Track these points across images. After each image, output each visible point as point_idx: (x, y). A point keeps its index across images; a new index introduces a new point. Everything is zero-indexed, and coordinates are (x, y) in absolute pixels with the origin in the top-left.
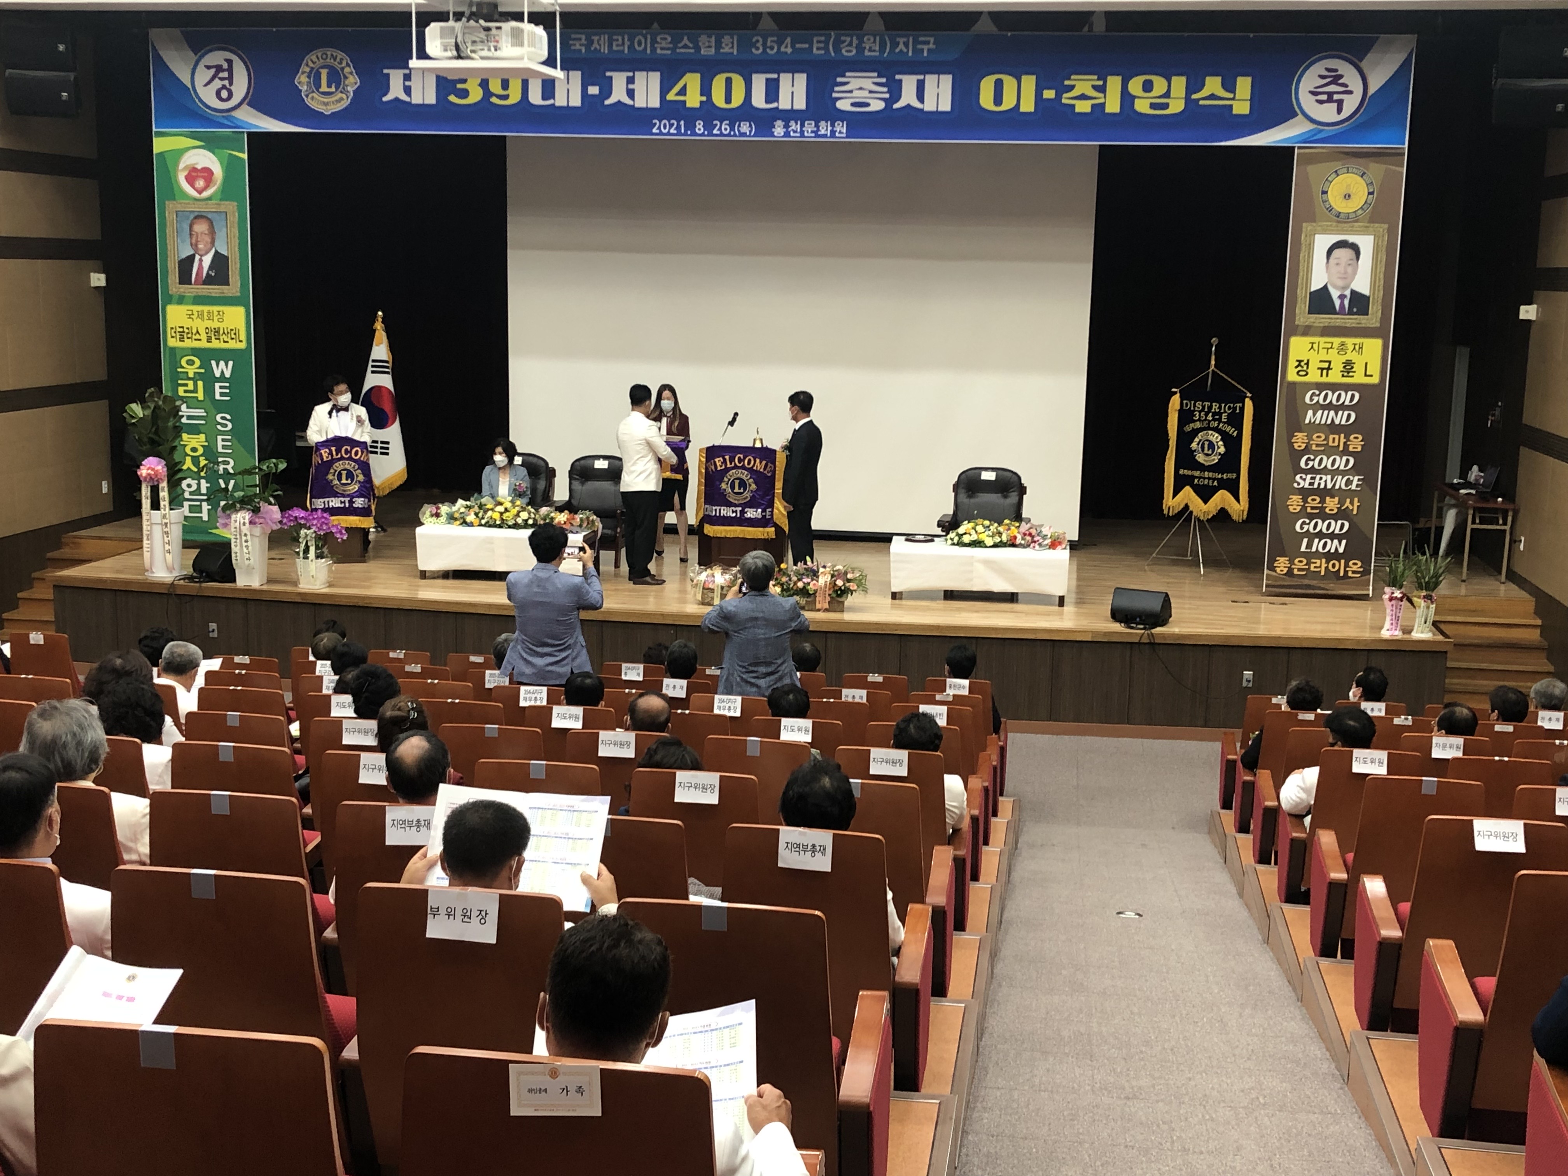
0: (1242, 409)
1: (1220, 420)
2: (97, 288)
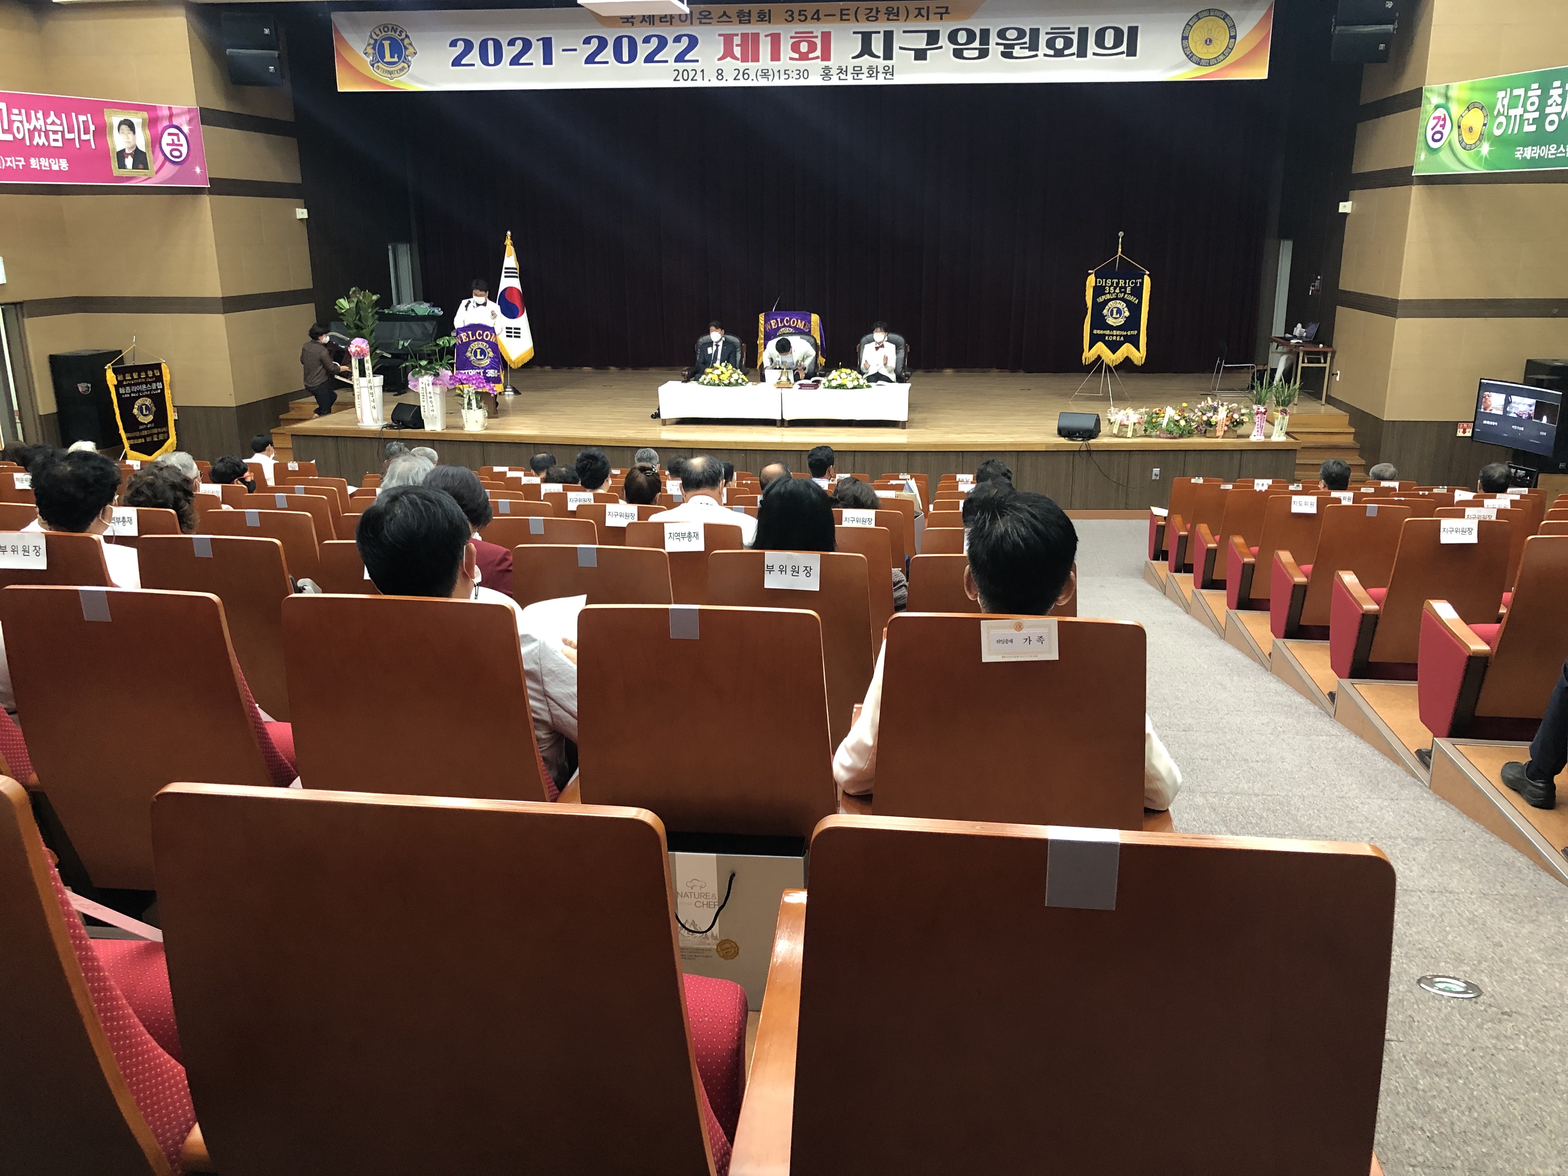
0: (1142, 284)
1: (1125, 293)
2: (301, 220)
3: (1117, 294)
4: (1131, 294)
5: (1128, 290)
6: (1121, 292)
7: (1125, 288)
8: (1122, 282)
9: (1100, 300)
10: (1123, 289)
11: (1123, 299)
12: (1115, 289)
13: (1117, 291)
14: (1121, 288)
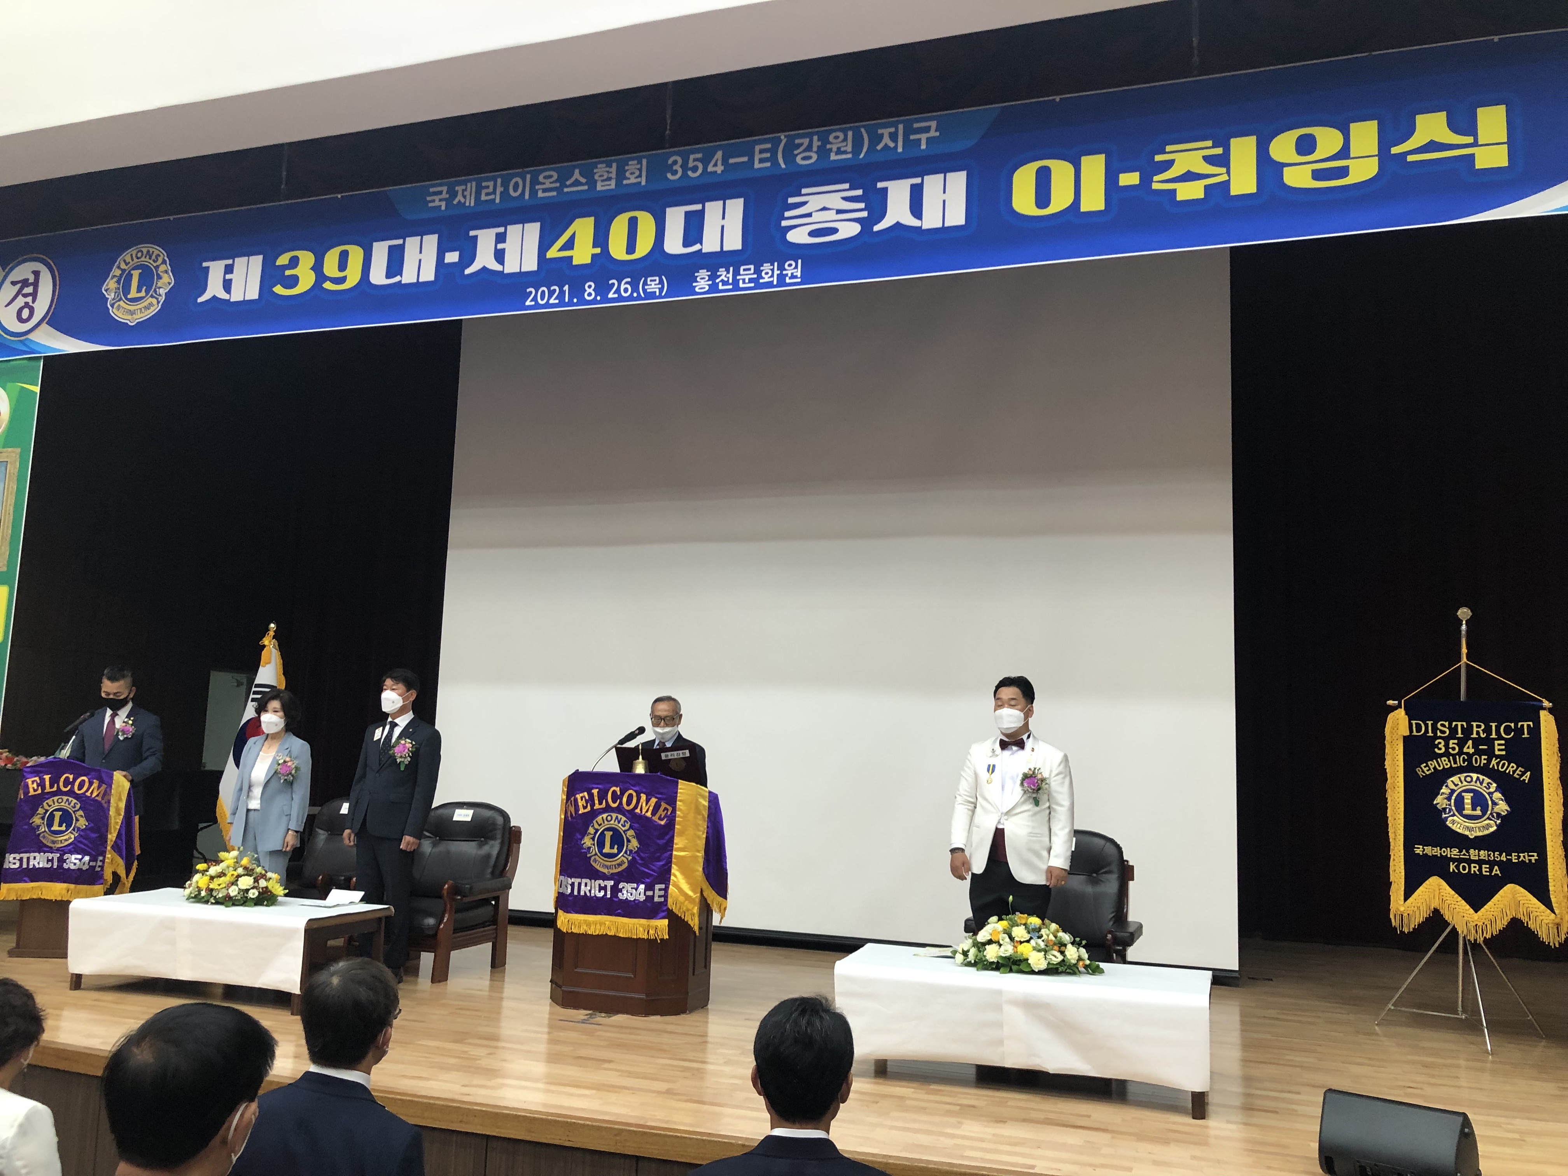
0: (1536, 731)
1: (1491, 754)
3: (1470, 756)
4: (1509, 758)
5: (1499, 748)
6: (1479, 752)
7: (1490, 742)
8: (1478, 729)
9: (1425, 770)
10: (1485, 745)
11: (1485, 770)
12: (1462, 743)
13: (1469, 748)
14: (1477, 742)
